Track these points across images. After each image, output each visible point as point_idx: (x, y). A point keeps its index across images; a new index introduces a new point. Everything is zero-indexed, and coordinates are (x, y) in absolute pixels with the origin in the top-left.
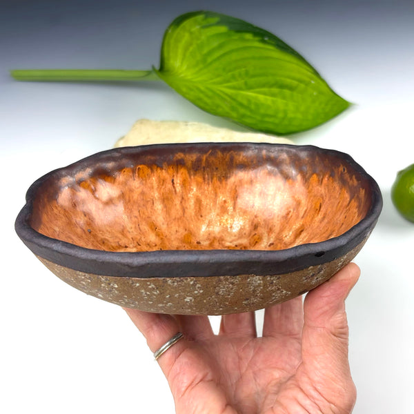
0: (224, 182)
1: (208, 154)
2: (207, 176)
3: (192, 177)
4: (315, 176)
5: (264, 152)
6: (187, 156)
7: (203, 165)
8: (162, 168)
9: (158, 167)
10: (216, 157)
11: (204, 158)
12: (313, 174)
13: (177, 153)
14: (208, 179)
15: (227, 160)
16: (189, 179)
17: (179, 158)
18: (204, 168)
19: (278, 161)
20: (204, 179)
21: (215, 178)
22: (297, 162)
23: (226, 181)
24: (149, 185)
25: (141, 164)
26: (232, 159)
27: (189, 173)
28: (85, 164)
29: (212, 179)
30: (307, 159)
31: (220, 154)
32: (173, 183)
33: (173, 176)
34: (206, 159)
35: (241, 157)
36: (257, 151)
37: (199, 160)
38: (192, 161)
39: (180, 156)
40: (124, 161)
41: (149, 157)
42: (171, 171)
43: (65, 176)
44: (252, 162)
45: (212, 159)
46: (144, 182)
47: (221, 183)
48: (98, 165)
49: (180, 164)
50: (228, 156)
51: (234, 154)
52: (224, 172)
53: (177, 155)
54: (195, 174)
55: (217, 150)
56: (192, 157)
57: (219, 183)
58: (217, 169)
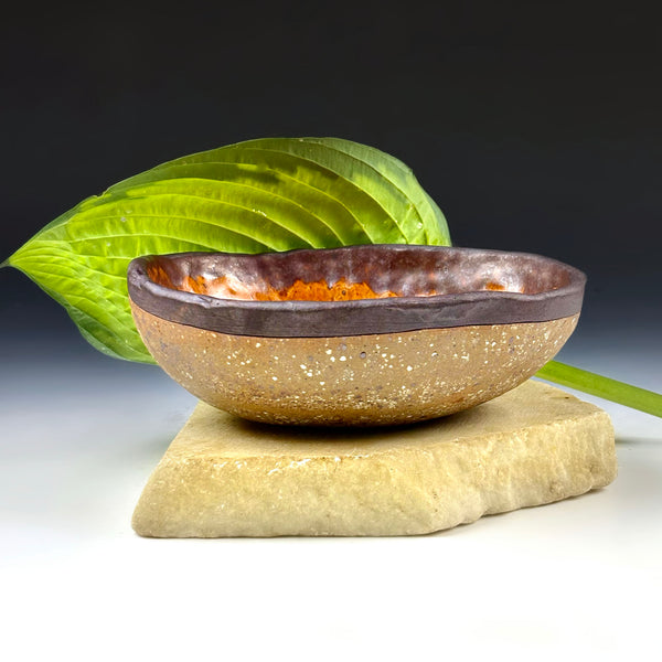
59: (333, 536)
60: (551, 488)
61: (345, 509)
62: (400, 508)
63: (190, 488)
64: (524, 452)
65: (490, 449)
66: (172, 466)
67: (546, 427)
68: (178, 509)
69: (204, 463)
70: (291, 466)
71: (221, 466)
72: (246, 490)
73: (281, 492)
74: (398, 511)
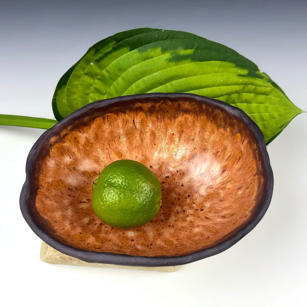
0: (173, 120)
1: (160, 103)
2: (160, 116)
3: (149, 117)
4: (239, 134)
6: (144, 104)
7: (157, 109)
8: (125, 113)
9: (122, 112)
10: (166, 105)
11: (157, 105)
12: (238, 132)
13: (136, 103)
14: (161, 119)
15: (175, 106)
16: (146, 119)
18: (157, 111)
20: (158, 118)
21: (166, 118)
23: (175, 119)
24: (116, 125)
25: (109, 113)
26: (179, 106)
27: (146, 115)
29: (164, 118)
31: (169, 103)
32: (134, 123)
33: (134, 117)
34: (159, 106)
35: (185, 104)
37: (153, 107)
38: (148, 108)
39: (138, 105)
40: (96, 114)
41: (115, 108)
42: (132, 114)
45: (164, 105)
46: (112, 124)
47: (171, 121)
49: (139, 110)
50: (176, 104)
51: (181, 103)
52: (173, 114)
53: (136, 105)
54: (150, 116)
55: (167, 100)
56: (148, 105)
57: (169, 121)
58: (167, 112)
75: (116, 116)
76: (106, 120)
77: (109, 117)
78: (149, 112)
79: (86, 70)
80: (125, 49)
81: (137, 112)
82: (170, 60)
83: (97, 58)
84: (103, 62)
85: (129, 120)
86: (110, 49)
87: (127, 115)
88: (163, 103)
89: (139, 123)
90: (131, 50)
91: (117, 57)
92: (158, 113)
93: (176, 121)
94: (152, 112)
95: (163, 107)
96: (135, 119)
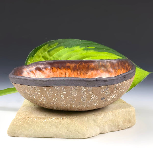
0: (85, 75)
1: (79, 64)
2: (78, 73)
3: (73, 73)
4: (119, 70)
5: (101, 63)
6: (71, 65)
7: (77, 68)
8: (61, 69)
9: (60, 68)
10: (82, 65)
11: (78, 65)
12: (118, 69)
13: (67, 63)
14: (79, 74)
15: (86, 66)
16: (71, 74)
17: (68, 65)
18: (77, 69)
19: (106, 66)
20: (77, 74)
21: (82, 74)
22: (113, 66)
23: (86, 75)
24: (56, 75)
25: (53, 67)
26: (88, 66)
27: (72, 71)
28: (33, 65)
29: (81, 74)
30: (116, 64)
31: (84, 64)
32: (65, 75)
33: (65, 72)
34: (78, 66)
35: (92, 65)
36: (98, 63)
37: (75, 66)
38: (73, 67)
39: (68, 64)
40: (47, 65)
41: (56, 65)
42: (65, 70)
43: (26, 68)
44: (96, 67)
45: (81, 66)
46: (54, 74)
47: (84, 75)
48: (37, 66)
49: (68, 68)
50: (87, 65)
51: (89, 64)
52: (85, 71)
53: (67, 64)
54: (74, 72)
55: (82, 63)
56: (73, 65)
57: (83, 75)
58: (83, 70)
59: (60, 138)
60: (118, 127)
61: (63, 131)
62: (78, 132)
63: (23, 124)
64: (111, 117)
65: (102, 116)
66: (18, 118)
67: (117, 111)
68: (19, 130)
69: (26, 118)
70: (49, 120)
71: (31, 119)
72: (37, 125)
73: (46, 126)
74: (77, 132)
75: (56, 69)
76: (52, 71)
77: (53, 69)
78: (73, 69)
79: (43, 55)
80: (62, 47)
81: (67, 69)
82: (84, 50)
83: (49, 50)
84: (51, 52)
85: (62, 73)
86: (56, 46)
87: (62, 70)
88: (80, 64)
89: (68, 75)
90: (65, 48)
91: (58, 51)
92: (78, 71)
93: (87, 75)
94: (75, 70)
95: (80, 67)
96: (66, 73)
